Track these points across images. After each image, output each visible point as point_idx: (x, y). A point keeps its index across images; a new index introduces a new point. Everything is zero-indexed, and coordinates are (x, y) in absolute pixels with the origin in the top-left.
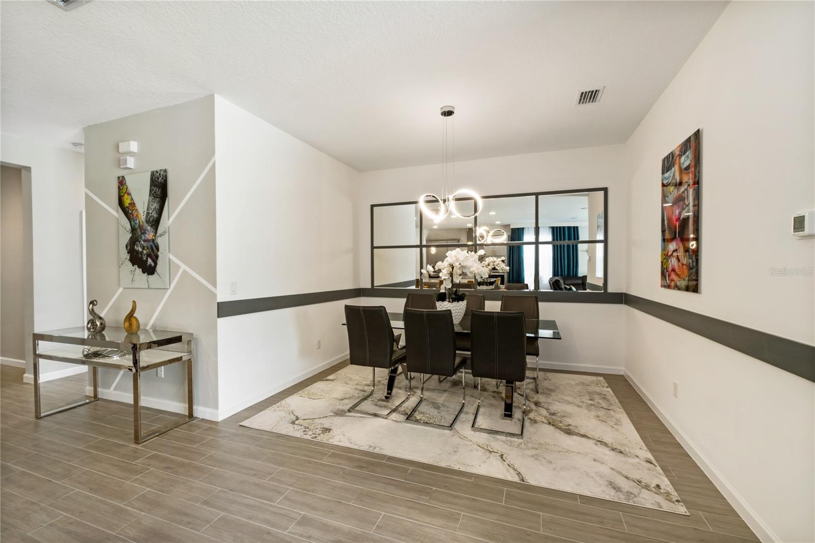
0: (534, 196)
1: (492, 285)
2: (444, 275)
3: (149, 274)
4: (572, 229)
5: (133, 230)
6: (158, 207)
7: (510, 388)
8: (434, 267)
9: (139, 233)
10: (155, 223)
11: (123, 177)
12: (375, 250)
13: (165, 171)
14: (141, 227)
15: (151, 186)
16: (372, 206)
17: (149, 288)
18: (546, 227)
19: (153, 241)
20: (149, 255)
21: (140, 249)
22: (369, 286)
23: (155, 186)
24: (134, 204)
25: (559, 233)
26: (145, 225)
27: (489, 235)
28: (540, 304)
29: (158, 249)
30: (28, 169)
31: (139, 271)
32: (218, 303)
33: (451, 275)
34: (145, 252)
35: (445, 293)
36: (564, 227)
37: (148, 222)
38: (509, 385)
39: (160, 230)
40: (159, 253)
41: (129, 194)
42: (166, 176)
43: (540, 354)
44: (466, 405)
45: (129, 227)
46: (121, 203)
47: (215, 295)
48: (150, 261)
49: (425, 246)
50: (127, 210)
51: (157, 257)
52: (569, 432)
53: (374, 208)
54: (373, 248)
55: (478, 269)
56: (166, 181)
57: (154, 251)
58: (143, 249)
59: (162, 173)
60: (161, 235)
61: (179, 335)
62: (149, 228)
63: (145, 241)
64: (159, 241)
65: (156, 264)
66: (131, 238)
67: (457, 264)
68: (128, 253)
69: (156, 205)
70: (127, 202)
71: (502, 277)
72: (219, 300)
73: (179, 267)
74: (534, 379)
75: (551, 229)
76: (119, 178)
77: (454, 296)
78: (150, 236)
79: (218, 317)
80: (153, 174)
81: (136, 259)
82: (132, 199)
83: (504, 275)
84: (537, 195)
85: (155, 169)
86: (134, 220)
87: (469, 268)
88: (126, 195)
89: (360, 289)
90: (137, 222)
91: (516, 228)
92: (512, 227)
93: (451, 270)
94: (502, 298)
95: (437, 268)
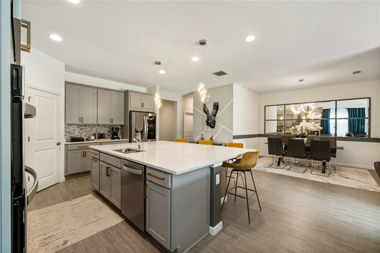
0: (335, 101)
1: (314, 134)
2: (299, 129)
3: (212, 128)
4: (361, 109)
5: (208, 117)
6: (216, 111)
7: (324, 167)
8: (295, 128)
9: (210, 118)
10: (215, 115)
11: (205, 104)
12: (266, 121)
13: (218, 102)
14: (210, 116)
15: (214, 106)
16: (265, 106)
17: (212, 131)
18: (344, 108)
19: (214, 120)
20: (212, 123)
21: (210, 122)
22: (264, 133)
23: (215, 106)
24: (208, 111)
25: (352, 112)
26: (212, 116)
27: (313, 115)
28: (337, 141)
29: (215, 122)
30: (176, 102)
31: (209, 127)
32: (233, 136)
33: (301, 130)
34: (211, 123)
35: (299, 135)
36: (356, 109)
37: (212, 115)
38: (324, 166)
39: (216, 117)
40: (216, 123)
41: (207, 108)
42: (218, 104)
43: (336, 157)
44: (307, 169)
45: (206, 116)
46: (204, 110)
47: (232, 134)
48: (213, 125)
49: (286, 120)
50: (206, 112)
51: (215, 124)
52: (347, 178)
53: (266, 107)
54: (265, 120)
55: (312, 128)
56: (218, 105)
57: (214, 123)
58: (211, 122)
59: (217, 103)
60: (216, 118)
61: (221, 143)
62: (213, 117)
63: (211, 120)
64: (216, 120)
65: (215, 126)
66: (207, 119)
67: (304, 126)
68: (206, 123)
69: (215, 111)
70: (206, 110)
71: (318, 132)
72: (233, 135)
73: (221, 126)
74: (334, 167)
75: (347, 109)
76: (204, 104)
77: (302, 136)
78: (213, 119)
79: (233, 139)
80: (214, 103)
81: (208, 124)
82: (208, 109)
83: (318, 131)
84: (336, 101)
85: (215, 102)
86: (208, 115)
87: (309, 128)
88: (206, 108)
89: (260, 134)
90: (209, 115)
91: (326, 109)
92: (323, 108)
93: (301, 128)
94: (320, 139)
95: (296, 128)
